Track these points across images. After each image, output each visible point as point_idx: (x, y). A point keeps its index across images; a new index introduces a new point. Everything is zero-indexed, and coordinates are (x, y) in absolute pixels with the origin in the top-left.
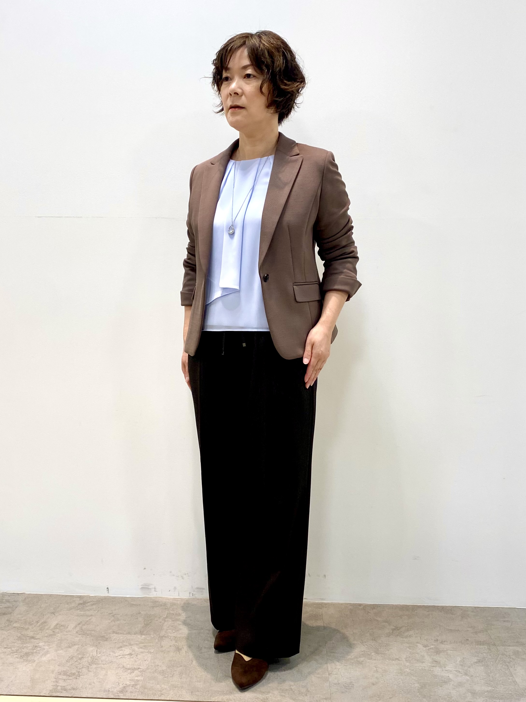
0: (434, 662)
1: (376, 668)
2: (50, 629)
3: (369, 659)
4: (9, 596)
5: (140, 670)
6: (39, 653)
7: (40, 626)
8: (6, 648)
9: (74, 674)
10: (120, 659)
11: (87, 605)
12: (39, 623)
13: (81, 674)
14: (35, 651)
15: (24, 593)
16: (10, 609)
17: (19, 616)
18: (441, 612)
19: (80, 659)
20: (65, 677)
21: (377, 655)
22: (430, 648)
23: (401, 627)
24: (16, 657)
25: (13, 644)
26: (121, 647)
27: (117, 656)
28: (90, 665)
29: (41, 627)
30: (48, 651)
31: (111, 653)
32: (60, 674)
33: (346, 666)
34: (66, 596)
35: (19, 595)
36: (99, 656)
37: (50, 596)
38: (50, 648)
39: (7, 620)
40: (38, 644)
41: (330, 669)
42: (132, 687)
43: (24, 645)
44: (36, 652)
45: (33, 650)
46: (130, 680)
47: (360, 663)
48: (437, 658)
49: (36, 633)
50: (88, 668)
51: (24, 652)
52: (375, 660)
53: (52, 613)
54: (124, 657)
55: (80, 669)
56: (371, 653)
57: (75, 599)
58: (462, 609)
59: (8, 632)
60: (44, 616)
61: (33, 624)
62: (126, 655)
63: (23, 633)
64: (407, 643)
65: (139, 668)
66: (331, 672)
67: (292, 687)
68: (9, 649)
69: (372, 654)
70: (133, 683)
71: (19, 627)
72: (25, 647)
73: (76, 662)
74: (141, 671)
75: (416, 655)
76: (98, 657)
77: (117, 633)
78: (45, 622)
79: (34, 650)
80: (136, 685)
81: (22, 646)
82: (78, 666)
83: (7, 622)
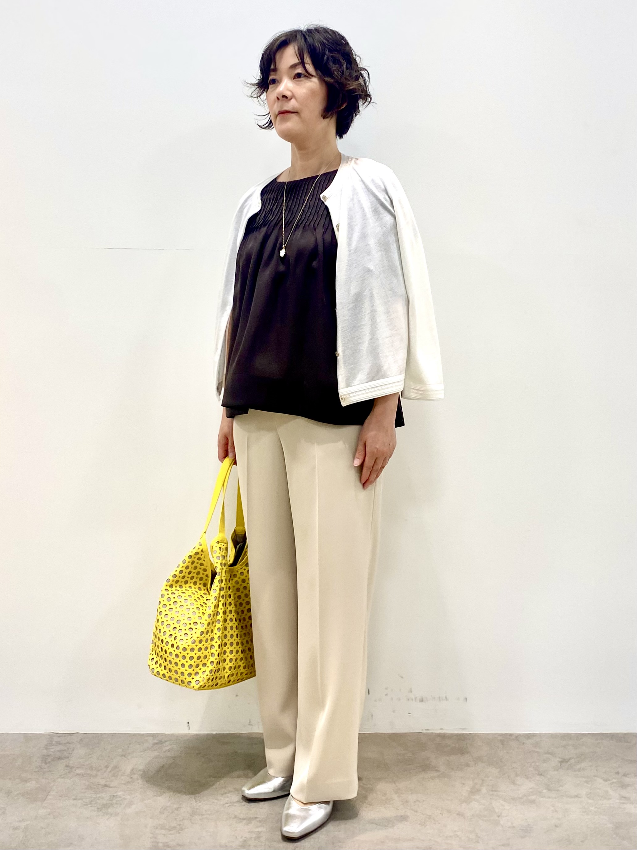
0: (622, 798)
1: (553, 807)
2: (126, 775)
3: (542, 797)
4: (59, 737)
5: (258, 820)
6: (121, 805)
7: (111, 771)
8: (75, 799)
9: (174, 828)
10: (228, 807)
11: (164, 744)
12: (108, 769)
13: (183, 827)
14: (114, 801)
15: (78, 733)
16: (65, 753)
17: (80, 760)
18: (613, 740)
19: (177, 809)
20: (163, 832)
21: (550, 792)
22: (613, 783)
23: (570, 759)
24: (92, 810)
25: (83, 794)
26: (226, 793)
27: (224, 805)
28: (191, 815)
29: (113, 772)
30: (132, 801)
31: (216, 801)
32: (157, 828)
33: (516, 806)
34: (134, 735)
35: (71, 735)
36: (201, 805)
37: (112, 735)
38: (133, 798)
39: (67, 766)
40: (116, 793)
41: (497, 810)
42: (254, 840)
43: (98, 795)
44: (116, 804)
45: (110, 800)
46: (249, 832)
47: (533, 802)
48: (624, 793)
49: (108, 780)
50: (191, 820)
51: (100, 803)
52: (549, 798)
53: (122, 756)
54: (233, 805)
55: (180, 821)
56: (542, 790)
57: (146, 738)
59: (72, 779)
60: (112, 759)
61: (101, 769)
62: (235, 802)
63: (91, 781)
64: (583, 777)
65: (256, 818)
66: (499, 814)
67: (456, 833)
68: (80, 801)
69: (544, 791)
70: (255, 836)
71: (85, 774)
72: (99, 797)
73: (172, 813)
74: (260, 821)
75: (598, 790)
76: (199, 806)
77: (214, 777)
78: (116, 767)
79: (112, 800)
80: (259, 837)
81: (95, 796)
82: (176, 817)
83: (66, 768)
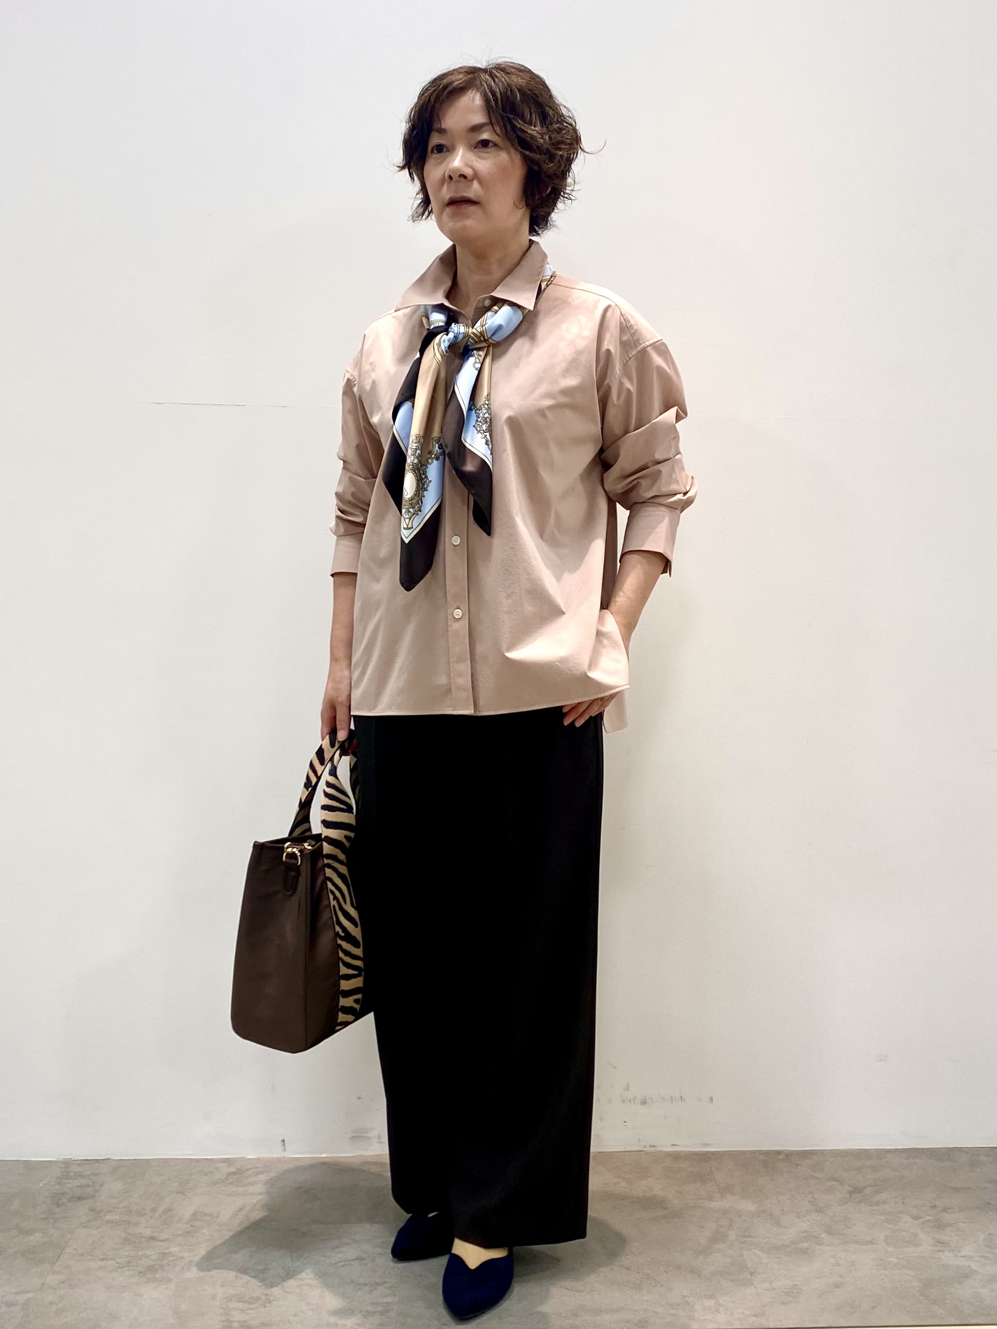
2: (184, 1221)
3: (819, 1245)
6: (176, 1266)
7: (160, 1216)
11: (245, 1174)
12: (157, 1213)
15: (109, 1159)
17: (113, 1201)
18: (932, 1159)
19: (263, 1272)
20: (240, 1305)
22: (926, 1221)
23: (864, 1187)
24: (132, 1275)
25: (116, 1252)
27: (335, 1264)
29: (163, 1218)
31: (325, 1259)
32: (231, 1301)
34: (197, 1161)
35: (98, 1162)
37: (164, 1162)
38: (195, 1256)
40: (167, 1248)
42: (380, 1315)
43: (140, 1253)
44: (169, 1265)
46: (373, 1304)
48: (941, 1236)
49: (156, 1229)
51: (143, 1265)
52: (830, 1245)
53: (178, 1193)
54: (350, 1264)
57: (217, 1166)
58: (967, 1153)
61: (145, 1214)
62: (352, 1260)
63: (130, 1231)
64: (882, 1214)
65: (384, 1282)
68: (111, 1262)
70: (381, 1309)
72: (142, 1256)
79: (162, 1260)
80: (387, 1311)
81: (136, 1255)
83: (90, 1213)
